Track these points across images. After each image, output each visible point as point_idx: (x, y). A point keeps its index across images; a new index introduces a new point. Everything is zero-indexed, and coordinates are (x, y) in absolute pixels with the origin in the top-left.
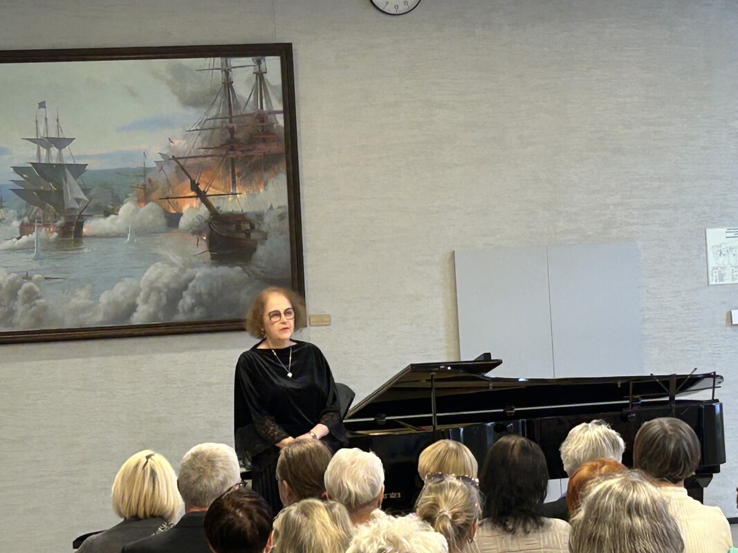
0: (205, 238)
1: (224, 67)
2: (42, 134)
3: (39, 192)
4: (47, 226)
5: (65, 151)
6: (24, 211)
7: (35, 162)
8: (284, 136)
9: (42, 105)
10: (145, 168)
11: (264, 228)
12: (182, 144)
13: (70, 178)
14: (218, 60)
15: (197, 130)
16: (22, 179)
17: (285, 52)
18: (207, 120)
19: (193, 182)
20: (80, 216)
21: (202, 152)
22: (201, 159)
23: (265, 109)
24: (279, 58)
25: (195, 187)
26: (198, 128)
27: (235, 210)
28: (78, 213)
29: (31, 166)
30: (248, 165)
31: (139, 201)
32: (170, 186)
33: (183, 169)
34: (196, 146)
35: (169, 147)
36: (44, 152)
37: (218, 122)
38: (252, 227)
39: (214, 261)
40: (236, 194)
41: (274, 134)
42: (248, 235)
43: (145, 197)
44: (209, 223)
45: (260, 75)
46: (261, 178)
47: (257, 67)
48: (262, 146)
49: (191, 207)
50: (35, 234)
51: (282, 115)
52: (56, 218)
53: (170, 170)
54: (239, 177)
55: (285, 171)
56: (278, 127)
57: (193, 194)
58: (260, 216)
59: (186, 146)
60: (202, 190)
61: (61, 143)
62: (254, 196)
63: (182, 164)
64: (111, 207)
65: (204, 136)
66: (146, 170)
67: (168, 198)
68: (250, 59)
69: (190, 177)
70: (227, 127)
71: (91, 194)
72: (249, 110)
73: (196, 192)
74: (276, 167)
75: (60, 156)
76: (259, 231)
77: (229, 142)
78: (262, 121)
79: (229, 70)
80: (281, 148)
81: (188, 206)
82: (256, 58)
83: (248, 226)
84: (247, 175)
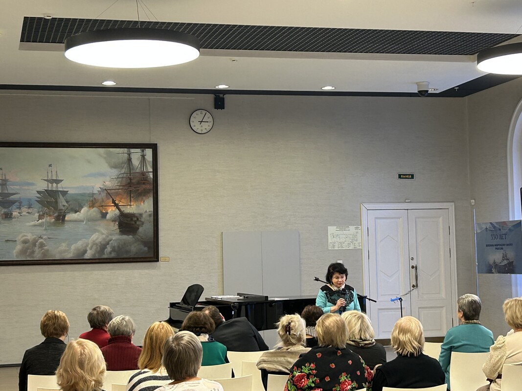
0: (117, 223)
1: (128, 153)
2: (50, 178)
3: (47, 202)
4: (50, 216)
5: (59, 185)
6: (41, 209)
7: (46, 189)
8: (152, 182)
9: (50, 166)
11: (142, 220)
12: (109, 184)
13: (61, 196)
14: (126, 150)
15: (116, 178)
16: (40, 196)
17: (154, 147)
18: (120, 174)
19: (113, 200)
20: (65, 212)
21: (118, 187)
22: (117, 190)
23: (145, 170)
24: (151, 149)
25: (114, 202)
27: (130, 212)
28: (63, 211)
29: (44, 191)
30: (137, 193)
31: (90, 207)
32: (103, 201)
33: (109, 194)
34: (115, 185)
35: (104, 185)
36: (50, 185)
37: (125, 175)
38: (138, 219)
39: (121, 233)
40: (131, 205)
41: (148, 181)
42: (136, 223)
43: (92, 205)
44: (119, 217)
45: (143, 156)
46: (142, 199)
47: (142, 153)
48: (144, 186)
49: (112, 210)
51: (152, 173)
52: (54, 213)
53: (104, 194)
54: (133, 198)
55: (152, 196)
56: (150, 178)
57: (113, 205)
58: (141, 215)
59: (111, 185)
60: (117, 203)
61: (58, 181)
62: (138, 206)
63: (109, 192)
64: (78, 209)
65: (119, 181)
66: (93, 194)
67: (102, 206)
68: (139, 149)
69: (112, 198)
70: (128, 178)
71: (69, 203)
72: (138, 171)
74: (149, 195)
75: (57, 186)
76: (141, 221)
77: (129, 184)
78: (143, 175)
79: (130, 154)
80: (151, 187)
81: (110, 210)
82: (142, 149)
83: (136, 219)
84: (136, 197)
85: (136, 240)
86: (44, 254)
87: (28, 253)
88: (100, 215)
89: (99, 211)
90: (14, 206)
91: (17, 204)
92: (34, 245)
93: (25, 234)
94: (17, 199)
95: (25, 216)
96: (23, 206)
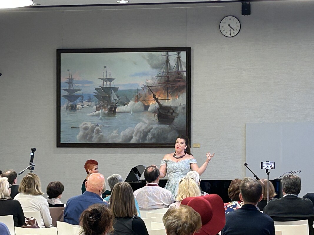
0: (157, 114)
1: (167, 55)
2: (105, 77)
3: (103, 97)
4: (104, 108)
5: (111, 83)
6: (97, 103)
7: (102, 86)
8: (186, 80)
9: (105, 67)
10: (138, 89)
11: (178, 112)
13: (113, 91)
14: (165, 52)
15: (156, 77)
16: (98, 92)
17: (188, 50)
18: (160, 73)
19: (154, 95)
20: (116, 105)
21: (158, 84)
22: (157, 87)
23: (180, 70)
24: (186, 52)
25: (154, 97)
26: (157, 76)
27: (168, 105)
28: (115, 104)
29: (100, 87)
30: (173, 89)
31: (135, 101)
32: (146, 96)
33: (150, 90)
34: (155, 82)
35: (146, 83)
36: (105, 83)
37: (164, 74)
38: (173, 111)
39: (160, 123)
40: (168, 100)
41: (183, 79)
42: (172, 114)
43: (137, 100)
44: (159, 109)
45: (179, 58)
46: (178, 94)
47: (178, 55)
48: (179, 84)
49: (153, 104)
50: (101, 111)
51: (186, 72)
52: (107, 105)
53: (146, 91)
54: (170, 93)
55: (186, 91)
56: (184, 76)
57: (154, 99)
58: (176, 107)
59: (152, 83)
60: (157, 98)
61: (111, 80)
62: (174, 100)
63: (150, 88)
64: (126, 103)
65: (158, 79)
66: (138, 90)
67: (145, 100)
68: (176, 52)
69: (153, 93)
70: (166, 76)
71: (120, 98)
72: (174, 70)
73: (155, 98)
74: (183, 91)
76: (176, 113)
77: (167, 81)
78: (179, 74)
79: (168, 56)
80: (185, 84)
81: (151, 103)
82: (178, 52)
83: (172, 111)
84: (172, 93)
85: (172, 128)
86: (100, 139)
87: (87, 139)
88: (144, 108)
89: (143, 105)
90: (78, 100)
91: (80, 98)
92: (93, 131)
93: (86, 122)
94: (80, 95)
95: (86, 107)
96: (85, 100)
